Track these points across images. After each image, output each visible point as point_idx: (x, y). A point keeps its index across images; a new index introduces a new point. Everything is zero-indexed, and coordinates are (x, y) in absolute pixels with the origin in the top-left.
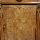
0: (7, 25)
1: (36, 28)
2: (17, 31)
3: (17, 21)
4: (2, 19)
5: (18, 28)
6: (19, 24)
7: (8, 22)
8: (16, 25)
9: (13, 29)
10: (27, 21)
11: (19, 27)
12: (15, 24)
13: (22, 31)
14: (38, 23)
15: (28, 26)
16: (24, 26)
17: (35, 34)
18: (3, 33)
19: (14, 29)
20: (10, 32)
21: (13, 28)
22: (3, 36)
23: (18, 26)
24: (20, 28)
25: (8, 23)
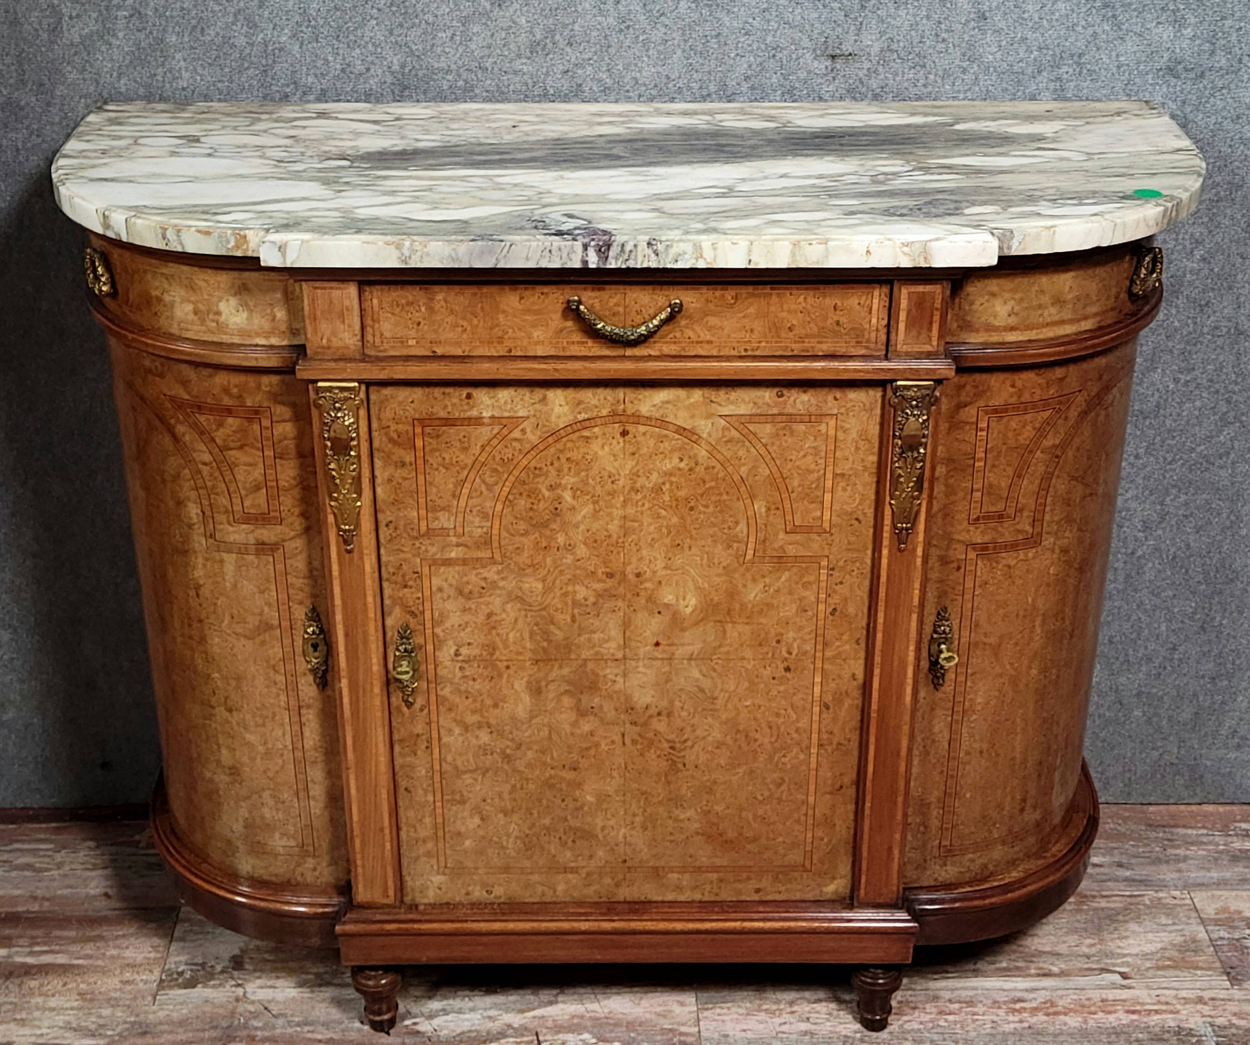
0: (438, 643)
1: (866, 688)
2: (586, 727)
3: (582, 592)
4: (369, 564)
5: (593, 687)
6: (615, 632)
7: (452, 606)
8: (568, 647)
9: (526, 699)
10: (732, 594)
11: (610, 671)
12: (559, 635)
13: (660, 725)
14: (891, 626)
15: (748, 653)
16: (680, 652)
17: (854, 760)
18: (382, 749)
19: (536, 690)
20: (484, 737)
21: (519, 685)
22: (384, 780)
23: (599, 659)
24: (635, 680)
25: (455, 619)
